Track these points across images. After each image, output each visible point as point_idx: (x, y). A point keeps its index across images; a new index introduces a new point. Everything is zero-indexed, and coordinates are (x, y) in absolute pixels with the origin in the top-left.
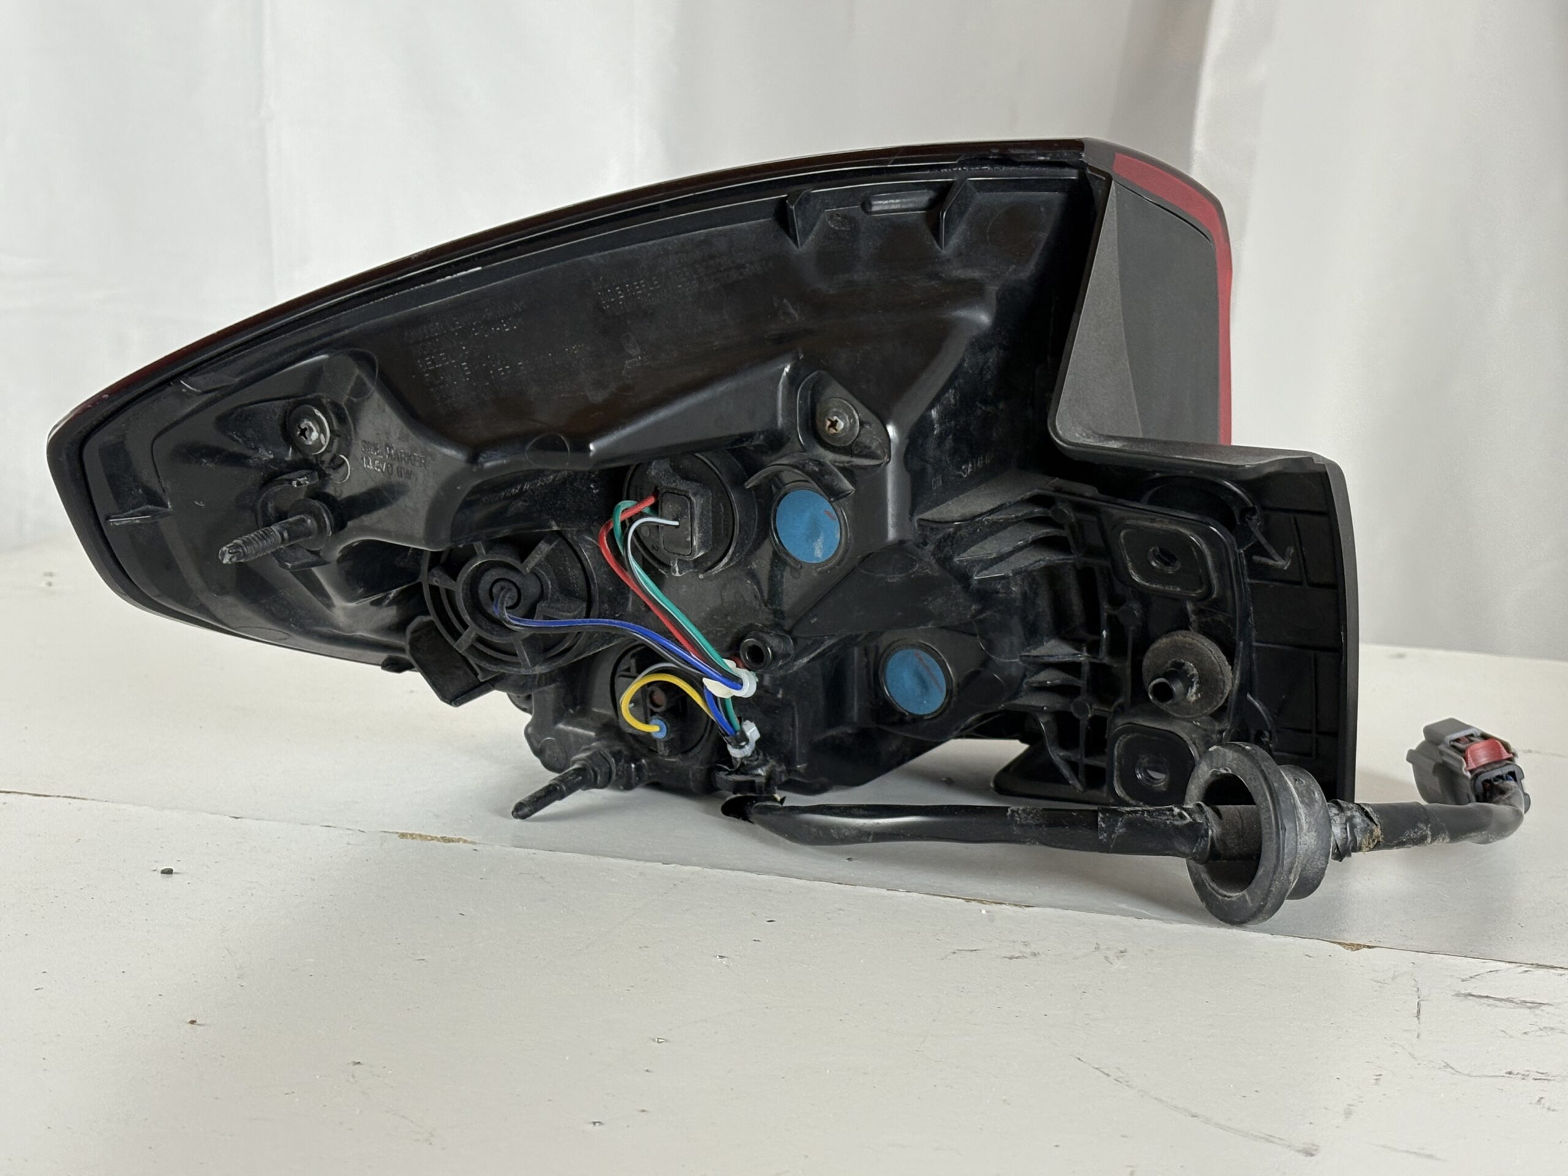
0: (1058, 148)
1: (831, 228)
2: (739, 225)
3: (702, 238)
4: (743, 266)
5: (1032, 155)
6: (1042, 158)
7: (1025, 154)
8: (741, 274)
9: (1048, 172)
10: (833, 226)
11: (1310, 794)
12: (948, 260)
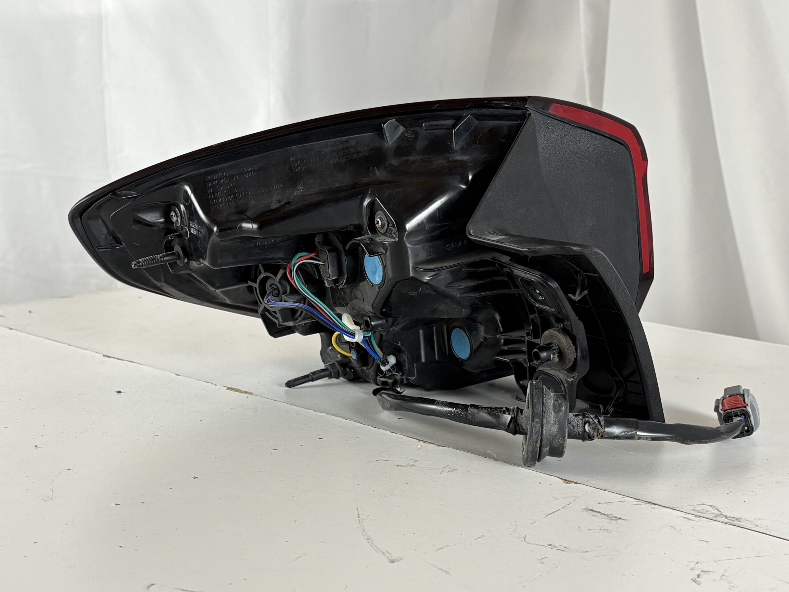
0: (515, 101)
1: (406, 136)
2: (364, 134)
3: (345, 140)
4: (360, 152)
5: (503, 104)
6: (507, 105)
7: (499, 104)
8: (358, 156)
9: (510, 112)
10: (407, 135)
11: (560, 407)
12: (457, 152)
